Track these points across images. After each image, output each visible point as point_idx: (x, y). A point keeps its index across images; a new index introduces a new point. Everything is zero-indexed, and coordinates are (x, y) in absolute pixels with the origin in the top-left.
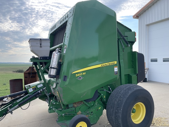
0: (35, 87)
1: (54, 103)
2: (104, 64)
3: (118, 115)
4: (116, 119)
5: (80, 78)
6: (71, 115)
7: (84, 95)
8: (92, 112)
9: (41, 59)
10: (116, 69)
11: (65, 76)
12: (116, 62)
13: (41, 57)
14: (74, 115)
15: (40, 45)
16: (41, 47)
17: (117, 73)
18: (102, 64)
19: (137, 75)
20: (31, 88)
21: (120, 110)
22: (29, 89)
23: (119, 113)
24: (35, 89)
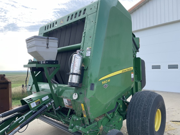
0: (39, 100)
1: (77, 119)
2: (124, 70)
3: (146, 125)
4: (143, 129)
5: (106, 86)
6: (94, 132)
7: (109, 105)
8: (115, 125)
9: (46, 63)
10: (133, 76)
11: (92, 84)
12: (132, 68)
13: (46, 61)
14: (97, 130)
15: (47, 46)
16: (48, 48)
17: (133, 80)
18: (123, 70)
19: (141, 81)
20: (34, 102)
21: (148, 119)
22: (31, 104)
23: (147, 122)
24: (39, 103)
